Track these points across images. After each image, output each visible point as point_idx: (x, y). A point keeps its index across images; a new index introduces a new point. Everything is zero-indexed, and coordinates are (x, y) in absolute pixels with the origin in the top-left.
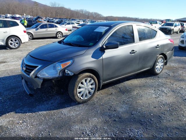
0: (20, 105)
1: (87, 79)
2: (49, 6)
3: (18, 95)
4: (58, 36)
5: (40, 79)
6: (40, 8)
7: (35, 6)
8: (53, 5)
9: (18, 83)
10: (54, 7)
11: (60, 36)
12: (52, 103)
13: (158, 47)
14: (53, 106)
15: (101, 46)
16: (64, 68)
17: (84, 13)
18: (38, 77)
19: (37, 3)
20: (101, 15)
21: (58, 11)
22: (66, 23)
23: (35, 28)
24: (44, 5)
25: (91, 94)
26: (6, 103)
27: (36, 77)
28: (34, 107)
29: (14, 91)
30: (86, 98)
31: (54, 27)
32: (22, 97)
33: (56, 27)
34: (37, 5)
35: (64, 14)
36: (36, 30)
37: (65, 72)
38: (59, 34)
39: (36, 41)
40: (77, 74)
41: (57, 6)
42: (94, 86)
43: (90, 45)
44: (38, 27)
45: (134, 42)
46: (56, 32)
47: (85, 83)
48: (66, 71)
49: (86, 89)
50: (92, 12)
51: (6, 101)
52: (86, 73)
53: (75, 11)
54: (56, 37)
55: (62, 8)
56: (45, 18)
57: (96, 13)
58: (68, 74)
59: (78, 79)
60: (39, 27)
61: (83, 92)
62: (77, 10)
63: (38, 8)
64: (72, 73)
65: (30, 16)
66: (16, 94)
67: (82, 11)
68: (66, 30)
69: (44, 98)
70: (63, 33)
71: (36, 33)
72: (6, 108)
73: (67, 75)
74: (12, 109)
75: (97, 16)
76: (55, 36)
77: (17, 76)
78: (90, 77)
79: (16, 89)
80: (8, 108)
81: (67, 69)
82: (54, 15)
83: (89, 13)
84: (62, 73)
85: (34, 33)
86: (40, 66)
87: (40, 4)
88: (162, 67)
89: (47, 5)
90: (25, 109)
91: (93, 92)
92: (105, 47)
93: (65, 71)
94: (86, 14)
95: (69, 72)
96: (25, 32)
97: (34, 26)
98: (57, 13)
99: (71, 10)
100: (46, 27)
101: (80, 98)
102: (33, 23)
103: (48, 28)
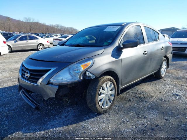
0: (23, 123)
1: (108, 83)
2: (23, 22)
3: (16, 111)
4: (39, 48)
5: (55, 85)
6: (13, 23)
7: (8, 21)
8: (27, 20)
9: (10, 97)
10: (29, 22)
11: (42, 48)
12: (65, 117)
13: (163, 49)
14: (69, 119)
15: (118, 45)
16: (85, 70)
17: (59, 27)
18: (52, 84)
19: (10, 18)
20: (77, 30)
21: (32, 26)
22: (45, 36)
23: (13, 40)
24: (17, 20)
25: (111, 102)
26: (3, 123)
27: (49, 83)
28: (45, 124)
29: (8, 107)
30: (107, 107)
31: (34, 39)
32: (22, 113)
33: (37, 38)
34: (10, 20)
35: (39, 29)
36: (15, 42)
37: (86, 75)
38: (40, 46)
39: (15, 54)
40: (98, 76)
41: (31, 21)
42: (113, 92)
43: (104, 44)
44: (17, 39)
45: (144, 43)
46: (37, 45)
47: (106, 89)
48: (87, 73)
49: (106, 95)
50: (68, 27)
51: (2, 120)
52: (107, 76)
53: (51, 26)
54: (37, 50)
55: (37, 24)
56: (19, 33)
57: (71, 28)
58: (89, 77)
59: (100, 83)
60: (19, 39)
61: (103, 99)
62: (53, 25)
63: (11, 23)
64: (94, 76)
65: (2, 31)
66: (13, 110)
67: (58, 26)
68: (48, 42)
69: (52, 112)
70: (44, 45)
71: (15, 45)
72: (5, 130)
73: (87, 78)
74: (15, 130)
75: (72, 31)
76: (36, 48)
77: (7, 89)
78: (110, 80)
79: (11, 104)
80: (9, 128)
81: (88, 71)
82: (28, 30)
83: (64, 28)
84: (82, 75)
85: (13, 45)
86: (53, 69)
87: (13, 19)
88: (165, 70)
89: (20, 20)
90: (33, 128)
91: (113, 99)
92: (122, 46)
93: (85, 73)
94: (62, 29)
95: (90, 75)
96: (4, 42)
97: (11, 39)
98: (31, 29)
99: (46, 26)
100: (26, 39)
101: (101, 107)
102: (9, 36)
103: (28, 40)
